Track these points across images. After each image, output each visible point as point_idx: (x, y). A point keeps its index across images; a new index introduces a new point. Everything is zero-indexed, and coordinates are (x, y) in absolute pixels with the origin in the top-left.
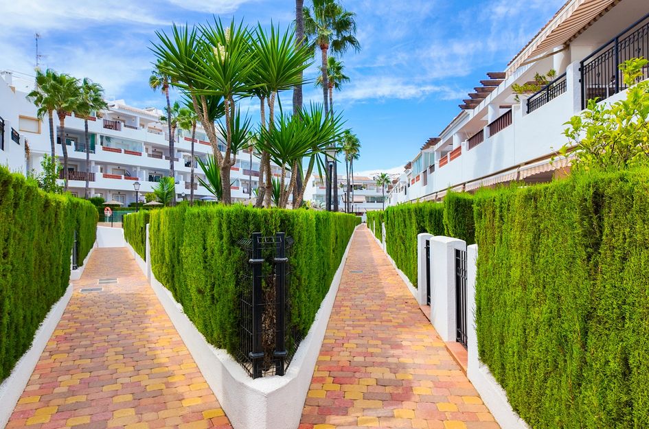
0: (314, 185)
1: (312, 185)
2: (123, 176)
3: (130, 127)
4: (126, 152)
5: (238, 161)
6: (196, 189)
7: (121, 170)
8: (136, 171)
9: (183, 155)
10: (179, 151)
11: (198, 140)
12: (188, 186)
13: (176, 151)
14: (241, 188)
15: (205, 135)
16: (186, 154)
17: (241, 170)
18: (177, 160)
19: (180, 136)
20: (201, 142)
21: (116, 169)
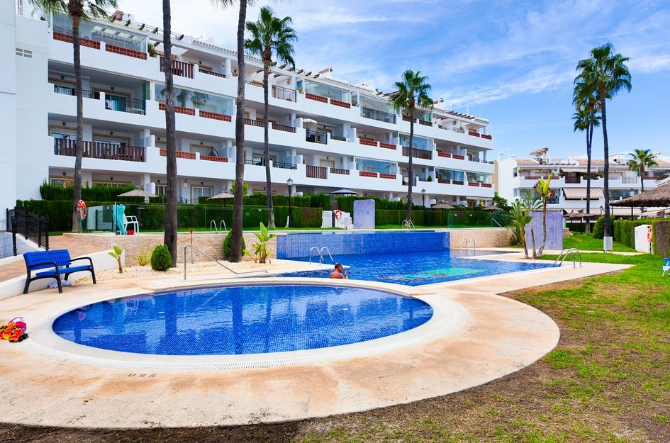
0: (516, 175)
1: (512, 174)
2: (198, 155)
3: (213, 74)
4: (203, 114)
5: (395, 134)
6: (325, 177)
7: (204, 147)
8: (226, 149)
9: (304, 123)
10: (298, 117)
11: (329, 99)
12: (311, 172)
13: (294, 117)
14: (399, 177)
15: (340, 92)
16: (309, 120)
17: (399, 147)
18: (292, 130)
19: (298, 91)
20: (333, 102)
21: (197, 146)
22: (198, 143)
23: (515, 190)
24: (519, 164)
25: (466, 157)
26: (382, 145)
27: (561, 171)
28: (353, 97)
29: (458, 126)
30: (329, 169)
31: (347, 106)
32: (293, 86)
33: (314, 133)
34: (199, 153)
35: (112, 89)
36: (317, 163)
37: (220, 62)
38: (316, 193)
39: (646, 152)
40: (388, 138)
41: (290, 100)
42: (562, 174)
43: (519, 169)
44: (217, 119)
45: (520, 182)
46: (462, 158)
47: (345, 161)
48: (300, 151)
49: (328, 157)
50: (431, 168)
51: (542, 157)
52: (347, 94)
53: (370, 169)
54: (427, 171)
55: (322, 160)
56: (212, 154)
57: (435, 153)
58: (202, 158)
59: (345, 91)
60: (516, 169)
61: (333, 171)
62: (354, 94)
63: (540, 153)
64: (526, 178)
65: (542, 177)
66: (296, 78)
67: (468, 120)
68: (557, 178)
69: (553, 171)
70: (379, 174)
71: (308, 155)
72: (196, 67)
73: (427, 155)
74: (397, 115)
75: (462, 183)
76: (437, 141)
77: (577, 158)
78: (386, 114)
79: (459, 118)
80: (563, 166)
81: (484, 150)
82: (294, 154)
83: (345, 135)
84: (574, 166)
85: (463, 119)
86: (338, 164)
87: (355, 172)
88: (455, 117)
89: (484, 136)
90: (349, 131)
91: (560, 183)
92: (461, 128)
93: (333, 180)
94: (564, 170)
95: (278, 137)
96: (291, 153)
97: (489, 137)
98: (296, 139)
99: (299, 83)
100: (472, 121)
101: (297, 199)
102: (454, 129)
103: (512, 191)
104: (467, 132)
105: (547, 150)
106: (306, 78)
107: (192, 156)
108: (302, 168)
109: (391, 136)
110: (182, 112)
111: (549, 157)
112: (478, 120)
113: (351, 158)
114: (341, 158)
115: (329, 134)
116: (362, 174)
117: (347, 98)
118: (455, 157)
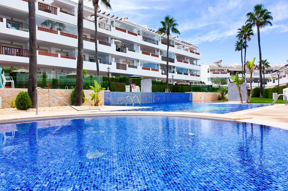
0: (209, 72)
1: (207, 72)
2: (59, 55)
3: (68, 14)
4: (62, 34)
5: (158, 50)
6: (126, 69)
7: (63, 52)
8: (75, 53)
9: (115, 42)
10: (111, 39)
11: (127, 31)
12: (119, 66)
13: (110, 39)
14: (160, 70)
15: (132, 28)
16: (117, 41)
17: (160, 57)
18: (109, 45)
19: (111, 26)
20: (129, 32)
21: (59, 51)
22: (60, 50)
23: (208, 79)
24: (210, 67)
25: (189, 63)
26: (152, 55)
27: (228, 70)
28: (138, 31)
29: (186, 48)
30: (127, 65)
31: (136, 35)
32: (109, 23)
33: (120, 47)
34: (60, 54)
35: (12, 19)
36: (121, 62)
37: (71, 8)
38: (122, 77)
39: (265, 61)
40: (154, 52)
41: (108, 30)
42: (229, 71)
43: (210, 69)
44: (70, 37)
45: (211, 75)
46: (187, 63)
47: (135, 62)
48: (113, 56)
49: (127, 59)
50: (174, 67)
51: (219, 64)
52: (135, 29)
53: (147, 66)
54: (172, 68)
55: (124, 62)
56: (67, 55)
57: (176, 60)
58: (62, 57)
59: (135, 28)
60: (209, 69)
61: (130, 66)
62: (139, 30)
63: (218, 63)
64: (213, 73)
65: (220, 73)
66: (111, 20)
67: (189, 46)
68: (226, 73)
69: (224, 70)
70: (151, 69)
71: (117, 58)
72: (58, 9)
73: (172, 61)
74: (159, 41)
75: (187, 74)
76: (176, 54)
77: (234, 64)
78: (154, 40)
79: (185, 44)
80: (229, 68)
81: (196, 60)
82: (110, 57)
83: (135, 49)
84: (234, 68)
85: (187, 45)
86: (132, 63)
87: (140, 67)
88: (184, 44)
89: (196, 53)
90: (136, 47)
91: (228, 75)
92: (187, 49)
93: (129, 71)
94: (229, 70)
95: (102, 48)
96: (108, 58)
97: (198, 54)
98: (111, 50)
99: (112, 22)
100: (191, 46)
101: (112, 79)
102: (184, 49)
103: (207, 79)
104: (189, 51)
105: (221, 61)
106: (116, 19)
107: (56, 56)
108: (114, 64)
109: (156, 51)
110: (51, 32)
111: (223, 64)
112: (193, 46)
113: (138, 61)
114: (133, 60)
115: (127, 48)
116: (143, 68)
117: (135, 31)
118: (184, 62)
